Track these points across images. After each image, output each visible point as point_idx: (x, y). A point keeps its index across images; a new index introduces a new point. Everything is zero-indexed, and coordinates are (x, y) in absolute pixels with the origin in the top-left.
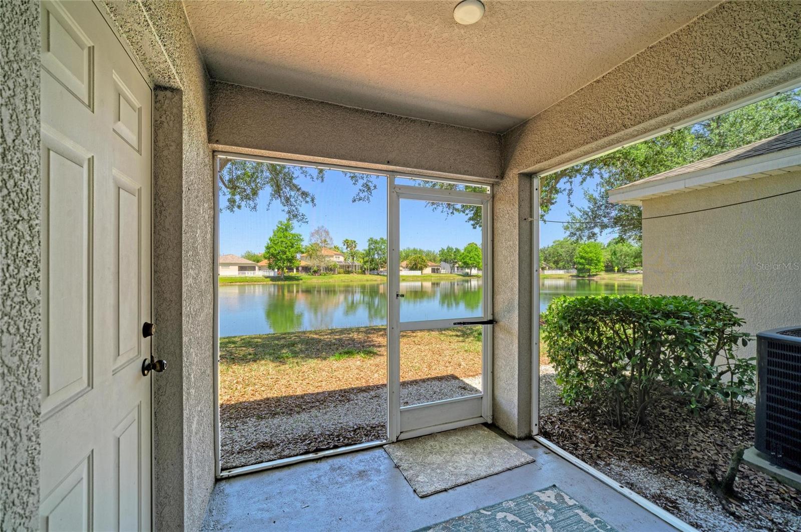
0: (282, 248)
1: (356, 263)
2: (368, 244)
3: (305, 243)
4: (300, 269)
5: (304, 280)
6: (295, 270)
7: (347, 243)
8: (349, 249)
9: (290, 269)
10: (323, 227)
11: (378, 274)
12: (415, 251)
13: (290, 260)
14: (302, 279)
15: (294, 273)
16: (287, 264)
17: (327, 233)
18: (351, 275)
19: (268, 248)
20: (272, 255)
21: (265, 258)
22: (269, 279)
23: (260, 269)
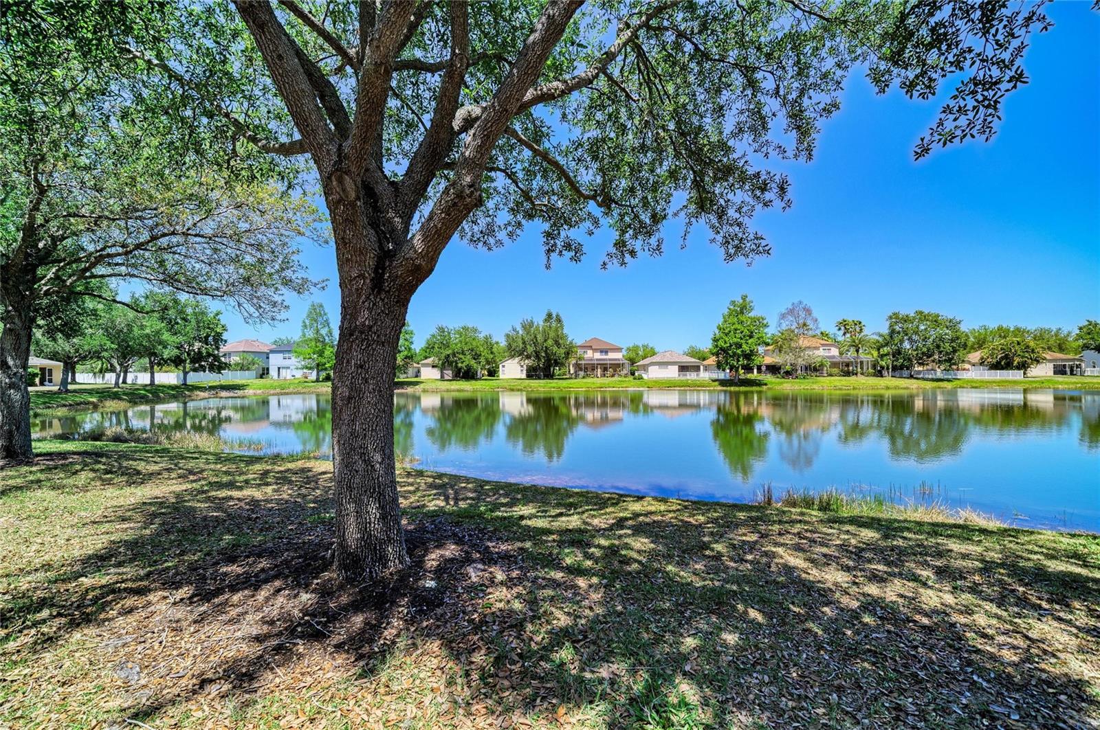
0: (735, 340)
1: (863, 356)
2: (888, 323)
3: (771, 331)
4: (764, 368)
5: (769, 386)
6: (755, 371)
7: (843, 325)
8: (848, 335)
9: (748, 369)
10: (800, 302)
11: (911, 377)
12: (1002, 333)
13: (748, 356)
14: (766, 384)
15: (755, 375)
16: (743, 361)
17: (808, 311)
18: (854, 378)
19: (715, 340)
20: (722, 349)
21: (713, 354)
22: (717, 383)
23: (706, 368)
